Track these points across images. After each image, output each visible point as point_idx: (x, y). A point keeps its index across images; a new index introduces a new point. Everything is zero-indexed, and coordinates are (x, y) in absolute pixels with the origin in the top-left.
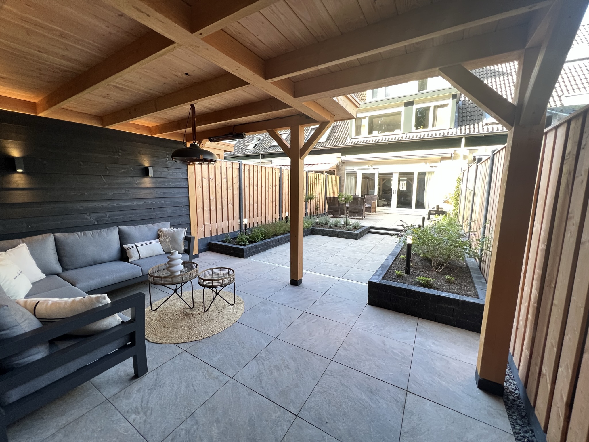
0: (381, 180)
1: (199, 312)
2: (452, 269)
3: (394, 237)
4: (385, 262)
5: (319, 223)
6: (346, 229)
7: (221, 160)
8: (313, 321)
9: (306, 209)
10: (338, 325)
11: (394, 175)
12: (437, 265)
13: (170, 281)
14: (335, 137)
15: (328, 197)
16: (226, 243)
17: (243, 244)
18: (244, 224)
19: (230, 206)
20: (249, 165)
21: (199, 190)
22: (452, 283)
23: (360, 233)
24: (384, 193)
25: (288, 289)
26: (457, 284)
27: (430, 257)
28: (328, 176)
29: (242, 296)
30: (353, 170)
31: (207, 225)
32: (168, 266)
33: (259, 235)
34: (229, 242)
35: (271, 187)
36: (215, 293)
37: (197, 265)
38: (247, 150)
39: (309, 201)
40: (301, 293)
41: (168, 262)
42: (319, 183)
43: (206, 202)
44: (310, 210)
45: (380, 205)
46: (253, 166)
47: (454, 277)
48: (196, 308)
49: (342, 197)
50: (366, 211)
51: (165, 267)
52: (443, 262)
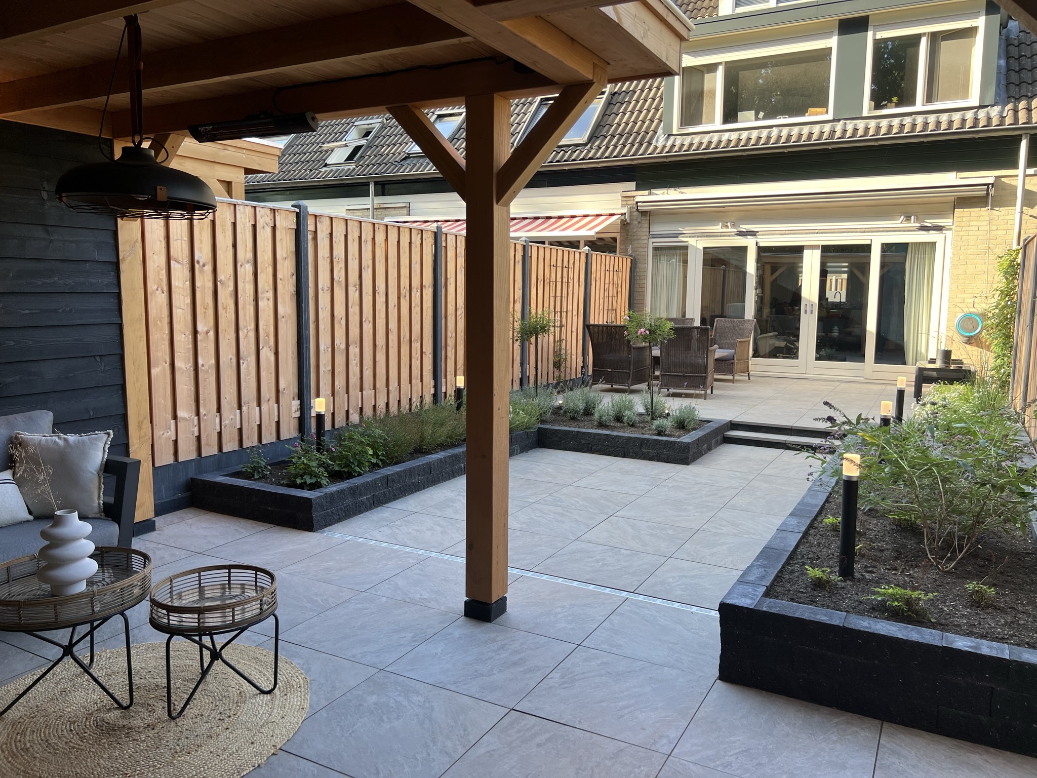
0: (768, 269)
1: (150, 720)
2: (989, 560)
3: (804, 454)
4: (774, 538)
5: (565, 412)
6: (650, 430)
7: (234, 201)
8: (538, 740)
9: (522, 364)
10: (621, 750)
11: (806, 253)
12: (942, 548)
13: (47, 614)
14: (616, 129)
15: (594, 326)
16: (249, 478)
17: (309, 481)
18: (313, 414)
19: (267, 354)
20: (331, 218)
21: (158, 300)
22: (987, 606)
23: (698, 442)
24: (777, 313)
25: (457, 633)
26: (1002, 610)
27: (918, 522)
28: (594, 257)
29: (301, 662)
30: (676, 236)
31: (184, 419)
32: (43, 564)
33: (366, 452)
34: (263, 478)
35: (404, 291)
36: (207, 654)
37: (146, 557)
38: (326, 165)
39: (533, 340)
40: (503, 647)
41: (43, 551)
42: (565, 280)
43: (183, 340)
44: (537, 368)
45: (762, 351)
46: (343, 223)
47: (995, 585)
48: (142, 705)
49: (640, 326)
50: (718, 370)
51: (31, 567)
52: (961, 538)
